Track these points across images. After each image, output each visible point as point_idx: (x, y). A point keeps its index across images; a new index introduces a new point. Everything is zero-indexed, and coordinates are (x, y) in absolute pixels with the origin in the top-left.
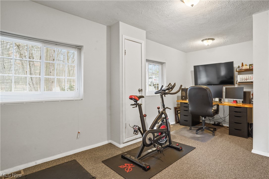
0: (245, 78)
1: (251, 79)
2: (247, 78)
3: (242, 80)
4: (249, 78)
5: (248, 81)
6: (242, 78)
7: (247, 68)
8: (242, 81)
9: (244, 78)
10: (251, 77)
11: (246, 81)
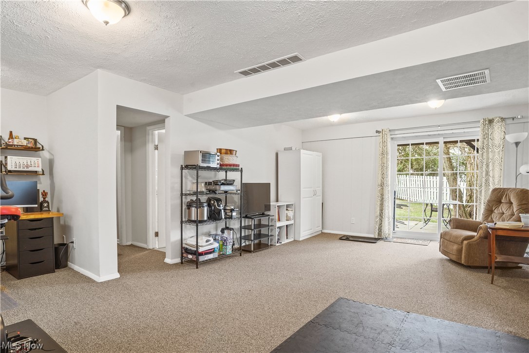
0: (25, 164)
1: (36, 165)
2: (29, 164)
3: (18, 167)
4: (32, 164)
5: (30, 169)
6: (18, 163)
7: (22, 143)
8: (18, 169)
9: (22, 163)
10: (36, 162)
11: (26, 169)
